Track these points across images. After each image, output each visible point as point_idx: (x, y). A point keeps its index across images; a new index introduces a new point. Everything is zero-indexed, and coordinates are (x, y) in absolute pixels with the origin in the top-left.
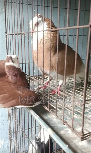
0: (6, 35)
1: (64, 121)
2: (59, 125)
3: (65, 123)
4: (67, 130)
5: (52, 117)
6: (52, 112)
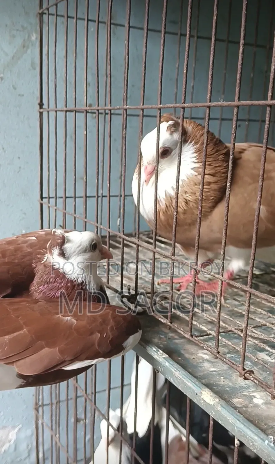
0: (41, 114)
1: (244, 369)
2: (224, 381)
3: (250, 374)
4: (250, 394)
5: (196, 358)
6: (202, 344)
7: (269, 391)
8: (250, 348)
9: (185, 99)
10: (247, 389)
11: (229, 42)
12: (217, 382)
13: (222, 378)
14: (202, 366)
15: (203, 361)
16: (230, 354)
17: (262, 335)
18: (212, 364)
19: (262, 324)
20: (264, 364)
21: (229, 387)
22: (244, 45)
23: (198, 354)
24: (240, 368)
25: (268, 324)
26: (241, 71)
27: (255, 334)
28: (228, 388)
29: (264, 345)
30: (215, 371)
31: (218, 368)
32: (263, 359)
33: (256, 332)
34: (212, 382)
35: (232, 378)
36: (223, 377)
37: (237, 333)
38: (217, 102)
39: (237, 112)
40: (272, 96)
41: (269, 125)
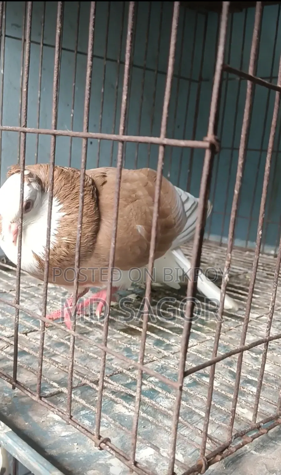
1: (100, 437)
2: (78, 448)
3: (105, 443)
4: (107, 462)
5: (46, 420)
6: (53, 407)
7: (127, 464)
8: (106, 400)
9: (26, 122)
10: (103, 456)
11: (78, 52)
12: (69, 450)
13: (76, 444)
14: (53, 430)
15: (54, 423)
16: (84, 411)
17: (118, 386)
18: (64, 427)
19: (119, 370)
20: (121, 427)
21: (84, 456)
22: (93, 56)
23: (48, 414)
24: (96, 437)
25: (124, 371)
26: (89, 97)
27: (111, 385)
28: (82, 457)
29: (121, 400)
30: (68, 436)
31: (71, 431)
32: (120, 412)
33: (112, 382)
34: (63, 451)
35: (87, 442)
36: (76, 442)
37: (91, 386)
38: (64, 130)
39: (86, 143)
40: (124, 130)
41: (122, 162)
